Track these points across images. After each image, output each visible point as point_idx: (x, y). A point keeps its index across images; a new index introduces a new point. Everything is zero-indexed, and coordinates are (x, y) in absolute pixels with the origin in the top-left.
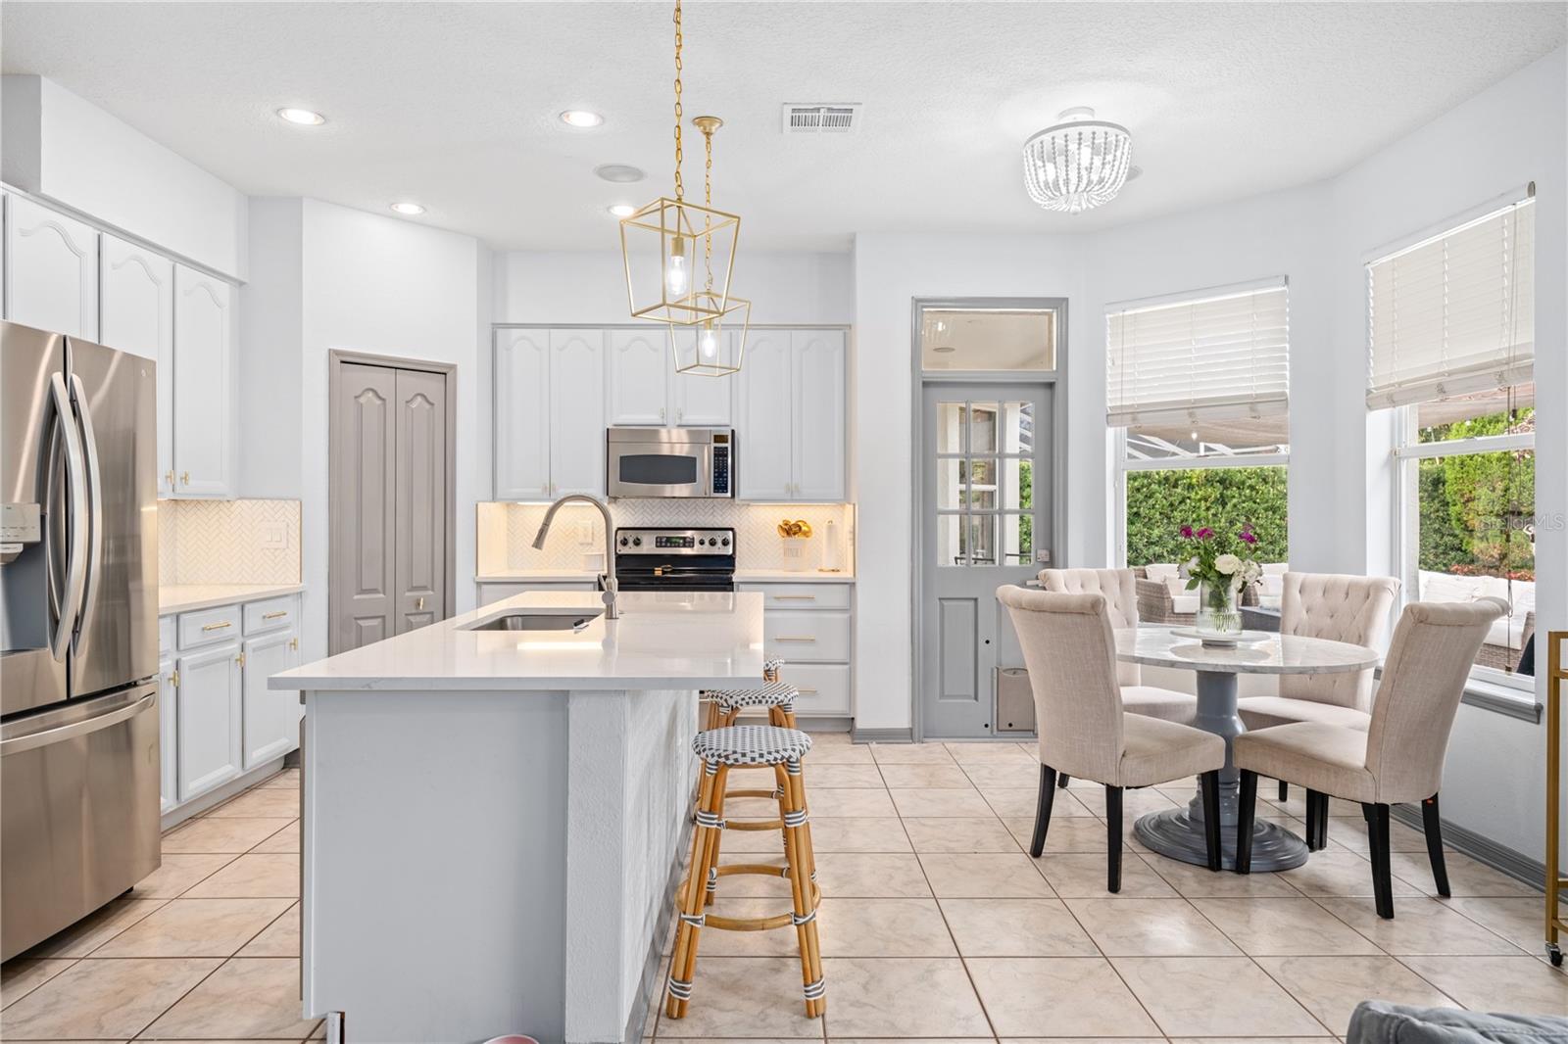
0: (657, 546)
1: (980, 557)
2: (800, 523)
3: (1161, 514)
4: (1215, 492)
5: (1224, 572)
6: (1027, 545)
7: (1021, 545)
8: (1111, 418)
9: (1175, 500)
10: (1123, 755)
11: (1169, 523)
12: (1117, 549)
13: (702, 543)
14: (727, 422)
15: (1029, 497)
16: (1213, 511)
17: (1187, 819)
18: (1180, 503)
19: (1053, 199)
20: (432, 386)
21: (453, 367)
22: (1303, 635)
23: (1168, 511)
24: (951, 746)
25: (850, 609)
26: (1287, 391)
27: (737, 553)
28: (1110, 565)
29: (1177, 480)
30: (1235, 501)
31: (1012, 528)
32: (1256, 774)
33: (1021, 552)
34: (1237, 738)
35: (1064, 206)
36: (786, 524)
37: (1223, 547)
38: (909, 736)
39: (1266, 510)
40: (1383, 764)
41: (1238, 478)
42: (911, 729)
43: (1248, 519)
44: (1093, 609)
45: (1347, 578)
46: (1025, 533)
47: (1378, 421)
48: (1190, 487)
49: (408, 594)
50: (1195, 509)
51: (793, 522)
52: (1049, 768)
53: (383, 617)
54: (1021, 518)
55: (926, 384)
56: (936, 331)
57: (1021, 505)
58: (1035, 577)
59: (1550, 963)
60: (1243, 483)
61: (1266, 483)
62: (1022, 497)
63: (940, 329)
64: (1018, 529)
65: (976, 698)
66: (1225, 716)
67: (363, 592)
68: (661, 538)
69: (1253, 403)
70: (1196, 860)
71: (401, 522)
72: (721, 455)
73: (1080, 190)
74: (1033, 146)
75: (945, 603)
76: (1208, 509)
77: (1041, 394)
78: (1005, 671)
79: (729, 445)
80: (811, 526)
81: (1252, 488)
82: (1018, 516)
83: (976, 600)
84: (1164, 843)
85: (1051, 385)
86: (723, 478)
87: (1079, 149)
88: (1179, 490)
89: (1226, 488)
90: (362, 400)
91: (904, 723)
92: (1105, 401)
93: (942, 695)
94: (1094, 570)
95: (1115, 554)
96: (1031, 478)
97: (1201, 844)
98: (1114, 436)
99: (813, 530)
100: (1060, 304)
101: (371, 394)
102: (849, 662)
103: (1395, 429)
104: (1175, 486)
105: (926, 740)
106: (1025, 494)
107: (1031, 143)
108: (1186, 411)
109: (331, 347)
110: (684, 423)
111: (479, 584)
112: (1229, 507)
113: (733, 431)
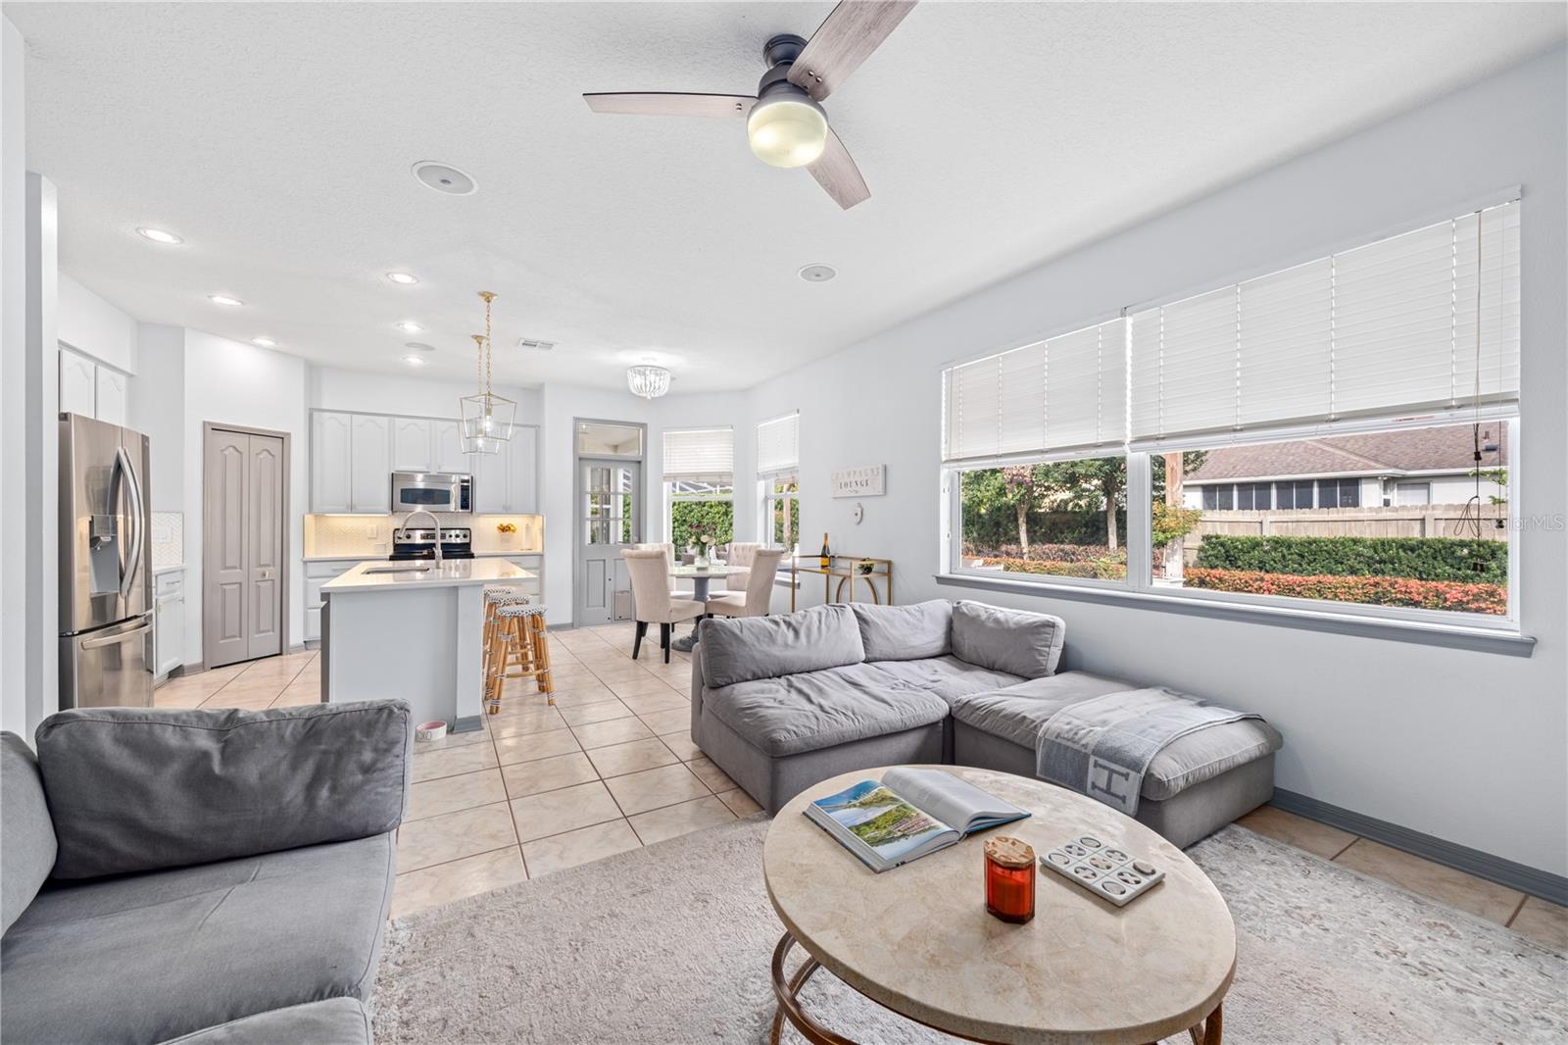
0: (419, 539)
2: (510, 526)
4: (722, 509)
5: (704, 542)
8: (666, 478)
9: (704, 513)
10: (671, 611)
12: (668, 534)
13: (451, 536)
14: (467, 472)
15: (628, 511)
17: (691, 637)
20: (274, 446)
21: (289, 434)
24: (592, 629)
25: (541, 567)
26: (733, 470)
27: (473, 541)
28: (665, 541)
32: (713, 614)
33: (624, 540)
36: (502, 526)
37: (704, 533)
38: (572, 626)
42: (573, 623)
44: (660, 556)
45: (749, 544)
46: (626, 529)
47: (761, 485)
48: (711, 507)
49: (258, 569)
50: (713, 518)
51: (505, 525)
52: (641, 622)
53: (240, 584)
54: (624, 522)
55: (580, 459)
57: (624, 515)
62: (624, 511)
64: (622, 526)
65: (604, 607)
66: (704, 596)
67: (226, 568)
68: (425, 534)
69: (720, 475)
71: (253, 527)
72: (465, 490)
73: (651, 389)
75: (589, 563)
77: (636, 466)
78: (618, 593)
79: (470, 484)
80: (516, 526)
82: (622, 521)
83: (604, 560)
84: (684, 648)
85: (639, 462)
86: (466, 502)
88: (706, 508)
90: (226, 452)
91: (568, 620)
92: (662, 470)
93: (588, 606)
94: (659, 543)
95: (667, 538)
98: (667, 486)
99: (517, 529)
100: (643, 426)
101: (231, 449)
102: (541, 593)
103: (767, 486)
104: (704, 506)
105: (580, 627)
109: (206, 420)
111: (305, 562)
113: (474, 477)
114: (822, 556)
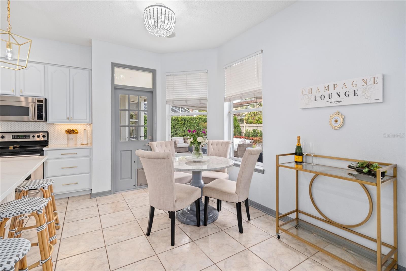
0: (12, 138)
1: (134, 137)
2: (74, 130)
3: (173, 126)
4: (183, 122)
5: (199, 142)
6: (146, 133)
7: (144, 133)
8: (167, 102)
9: (176, 124)
10: (176, 201)
11: (175, 128)
13: (34, 137)
14: (43, 96)
15: (146, 123)
16: (183, 126)
17: (190, 210)
18: (177, 124)
19: (153, 30)
22: (212, 156)
23: (174, 126)
24: (123, 193)
25: (90, 155)
26: (207, 97)
27: (49, 140)
28: (167, 140)
29: (176, 120)
30: (187, 124)
31: (142, 130)
32: (209, 197)
33: (144, 135)
34: (204, 188)
35: (156, 34)
36: (69, 130)
38: (110, 192)
39: (192, 126)
40: (240, 192)
41: (187, 119)
42: (111, 190)
43: (189, 127)
46: (145, 131)
47: (227, 105)
48: (179, 121)
50: (179, 125)
51: (71, 129)
52: (153, 207)
54: (144, 128)
55: (115, 88)
56: (121, 78)
57: (144, 124)
58: (148, 143)
59: (277, 238)
60: (188, 120)
61: (192, 121)
62: (144, 123)
63: (122, 77)
64: (144, 130)
65: (131, 178)
66: (199, 181)
68: (15, 136)
69: (200, 100)
70: (194, 224)
72: (40, 107)
73: (161, 28)
74: (147, 10)
75: (122, 152)
76: (182, 125)
77: (149, 95)
78: (139, 169)
79: (44, 103)
80: (78, 131)
81: (190, 121)
82: (144, 127)
83: (131, 151)
84: (185, 220)
85: (152, 92)
86: (41, 114)
87: (161, 15)
88: (177, 122)
89: (185, 121)
91: (108, 188)
92: (166, 97)
93: (121, 179)
94: (164, 141)
96: (147, 119)
97: (195, 219)
98: (168, 107)
99: (79, 132)
100: (154, 71)
102: (90, 172)
103: (229, 107)
105: (116, 193)
106: (145, 122)
107: (146, 9)
108: (185, 101)
110: (23, 95)
112: (186, 125)
113: (45, 99)
114: (296, 154)
